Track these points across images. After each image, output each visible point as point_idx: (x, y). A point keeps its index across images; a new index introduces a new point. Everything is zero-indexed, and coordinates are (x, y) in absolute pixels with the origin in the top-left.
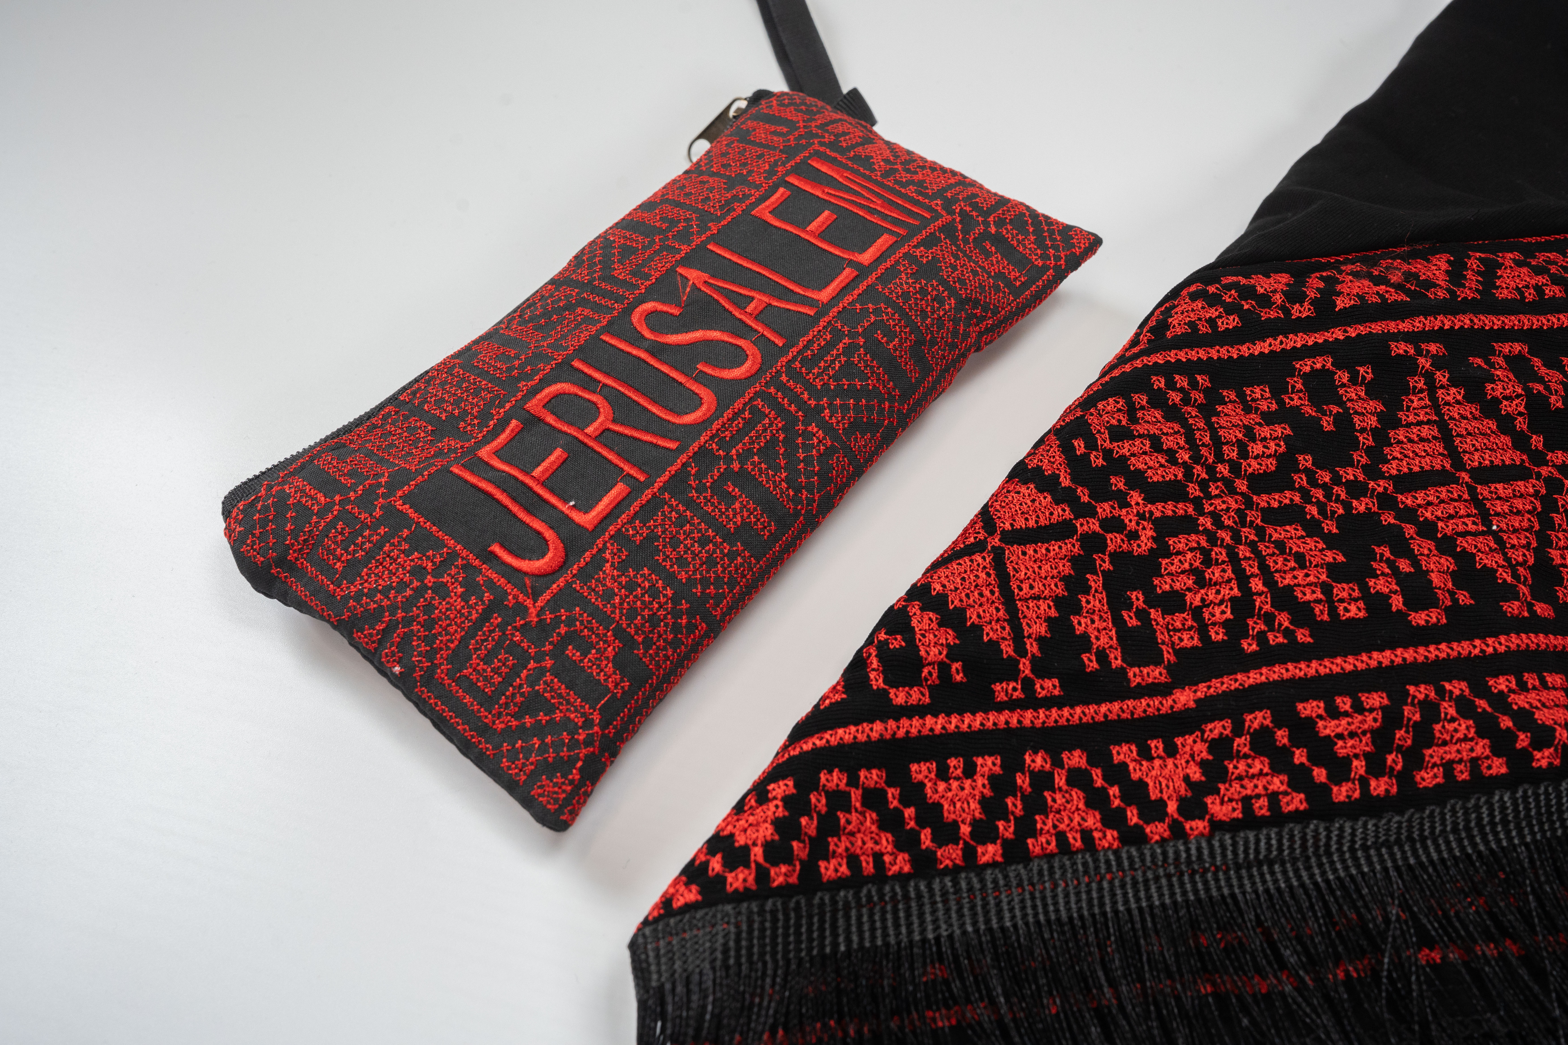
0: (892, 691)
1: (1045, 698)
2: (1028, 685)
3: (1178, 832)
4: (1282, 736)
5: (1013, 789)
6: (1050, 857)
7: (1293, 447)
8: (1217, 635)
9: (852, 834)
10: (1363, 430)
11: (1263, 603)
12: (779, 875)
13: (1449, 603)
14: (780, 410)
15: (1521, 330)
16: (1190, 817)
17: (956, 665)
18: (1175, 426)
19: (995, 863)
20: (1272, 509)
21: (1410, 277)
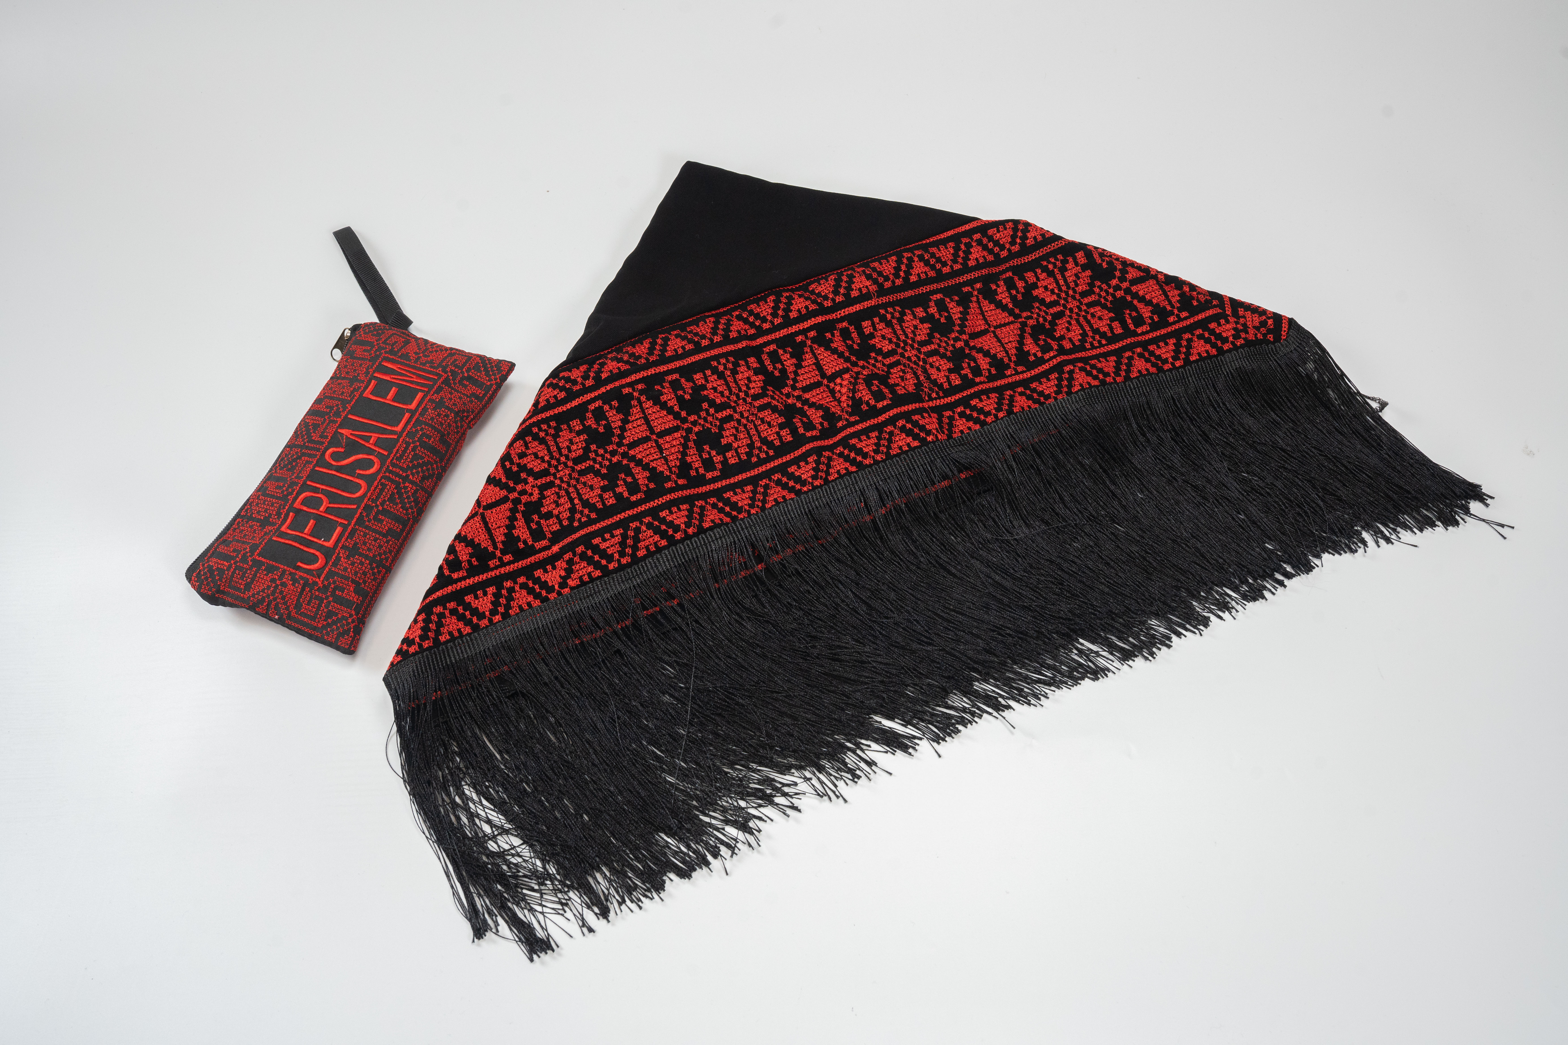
0: (452, 574)
1: (508, 562)
2: (500, 559)
3: (559, 594)
4: (589, 553)
5: (501, 596)
6: (517, 614)
7: (588, 443)
8: (565, 523)
9: (448, 625)
10: (616, 428)
11: (579, 507)
12: (426, 645)
13: (645, 489)
14: (392, 481)
15: (676, 368)
16: (563, 589)
17: (474, 559)
18: (543, 446)
19: (500, 621)
20: (582, 470)
21: (632, 355)
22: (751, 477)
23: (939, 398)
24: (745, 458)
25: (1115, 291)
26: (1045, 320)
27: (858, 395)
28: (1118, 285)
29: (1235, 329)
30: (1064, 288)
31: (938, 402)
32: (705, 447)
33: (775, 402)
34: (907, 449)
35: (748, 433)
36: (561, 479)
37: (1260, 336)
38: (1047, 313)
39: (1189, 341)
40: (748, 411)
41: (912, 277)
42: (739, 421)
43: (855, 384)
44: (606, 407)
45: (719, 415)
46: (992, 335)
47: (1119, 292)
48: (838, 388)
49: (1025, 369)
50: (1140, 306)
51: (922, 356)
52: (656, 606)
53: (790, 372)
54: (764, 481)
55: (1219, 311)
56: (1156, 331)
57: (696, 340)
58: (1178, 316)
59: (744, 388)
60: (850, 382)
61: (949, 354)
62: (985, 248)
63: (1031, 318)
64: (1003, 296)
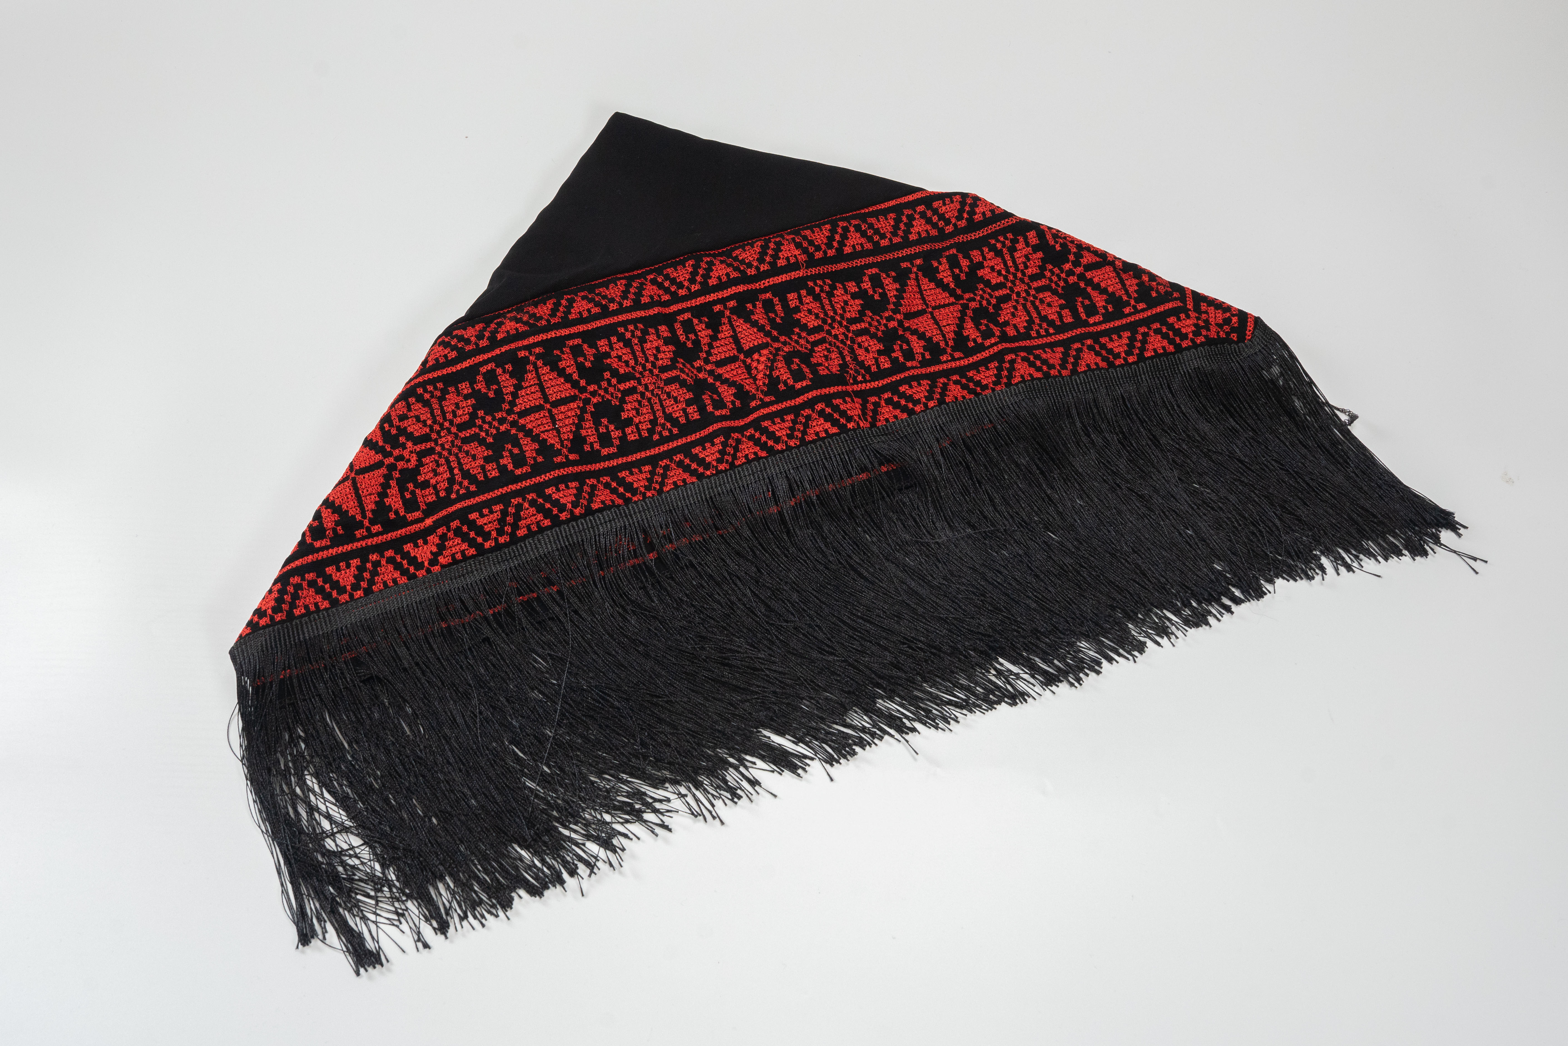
0: (315, 543)
1: (376, 533)
2: (368, 529)
3: (428, 571)
4: (465, 529)
5: (365, 570)
6: (381, 591)
7: (475, 408)
8: (442, 494)
9: (305, 598)
10: (507, 394)
11: (458, 478)
12: (278, 617)
13: (532, 462)
15: (579, 332)
16: (433, 566)
17: (339, 528)
18: (426, 409)
19: (361, 597)
20: (466, 437)
21: (534, 315)
22: (651, 456)
23: (866, 381)
24: (647, 435)
25: (1068, 275)
26: (989, 303)
27: (776, 373)
28: (1071, 269)
29: (1196, 325)
30: (1012, 270)
31: (863, 386)
32: (603, 420)
33: (684, 376)
34: (824, 435)
35: (652, 408)
36: (442, 446)
37: (1222, 335)
38: (991, 296)
39: (1145, 335)
40: (654, 383)
41: (846, 248)
42: (642, 395)
43: (773, 361)
44: (499, 371)
45: (622, 387)
46: (930, 316)
47: (1071, 277)
48: (755, 364)
49: (962, 355)
50: (1094, 294)
51: (850, 335)
52: (533, 592)
53: (705, 344)
54: (665, 461)
55: (1180, 304)
56: (1109, 322)
57: (604, 303)
58: (1134, 307)
59: (652, 359)
60: (769, 359)
61: (880, 334)
62: (929, 221)
63: (974, 300)
64: (945, 274)
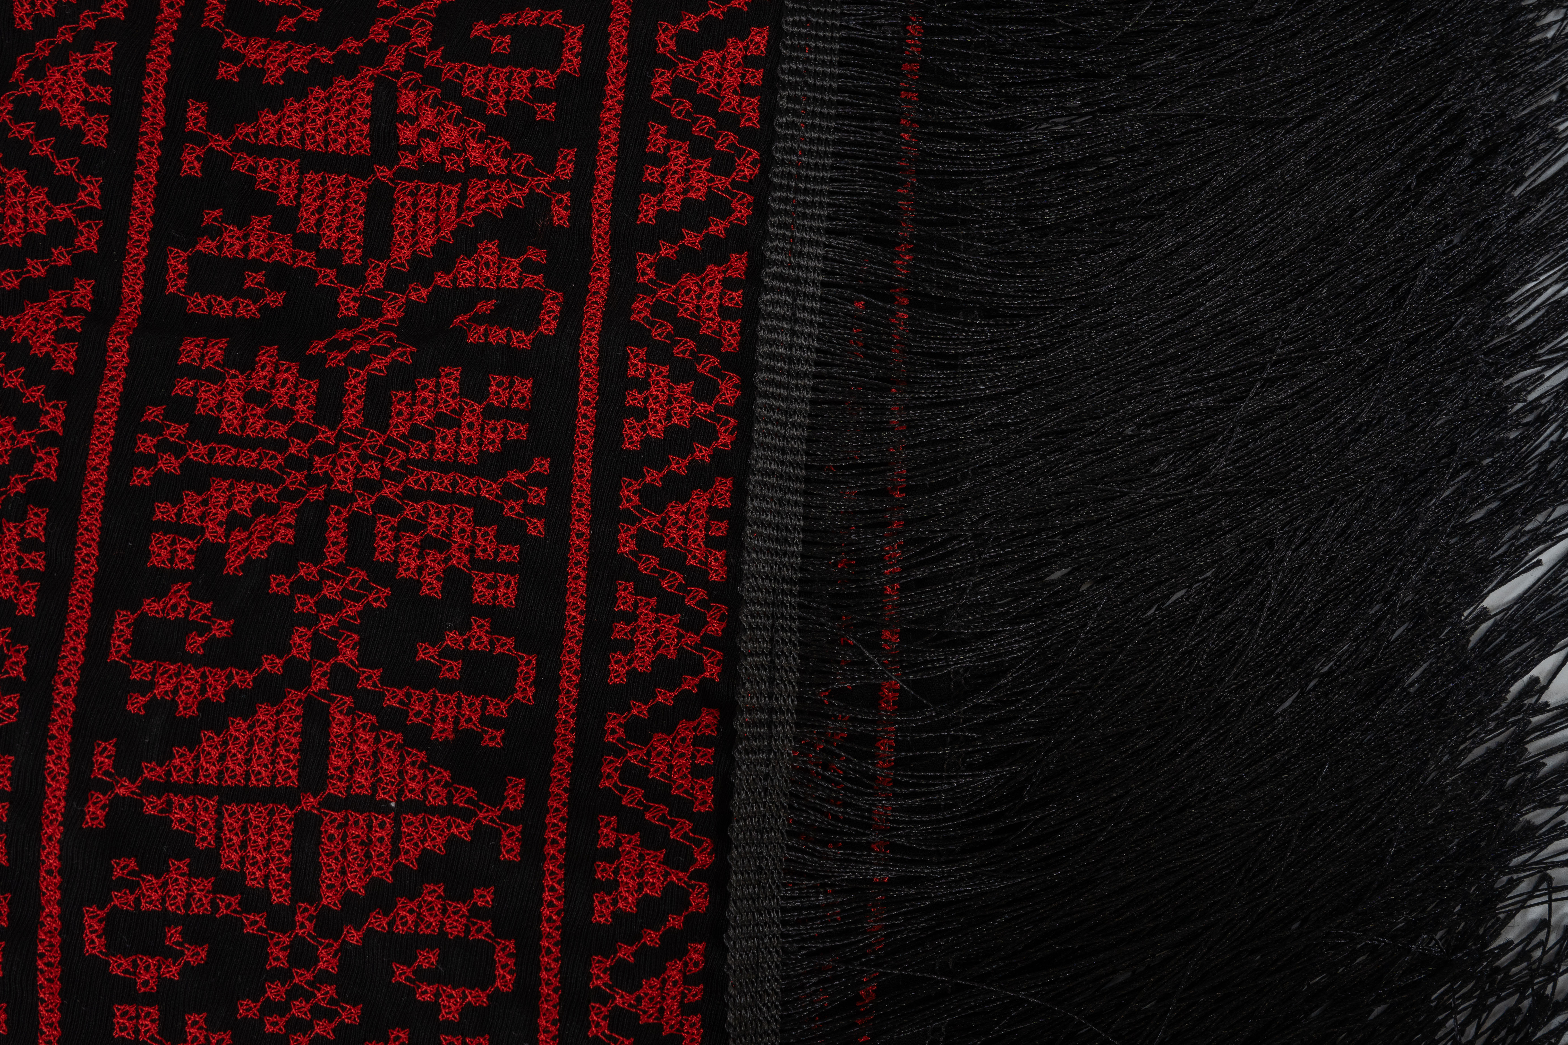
10: (213, 905)
15: (93, 608)
22: (590, 568)
24: (516, 550)
27: (496, 104)
32: (421, 657)
33: (379, 364)
35: (440, 497)
40: (363, 457)
42: (386, 507)
43: (452, 92)
44: (120, 900)
45: (334, 555)
48: (429, 149)
53: (294, 256)
54: (622, 537)
57: (20, 488)
59: (280, 430)
60: (437, 102)
